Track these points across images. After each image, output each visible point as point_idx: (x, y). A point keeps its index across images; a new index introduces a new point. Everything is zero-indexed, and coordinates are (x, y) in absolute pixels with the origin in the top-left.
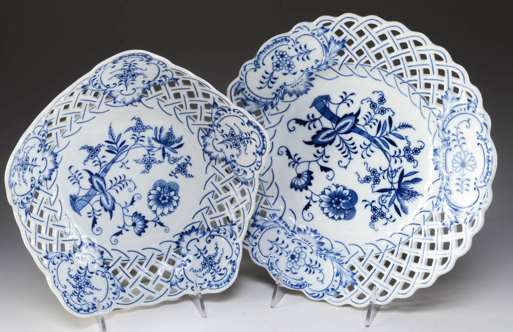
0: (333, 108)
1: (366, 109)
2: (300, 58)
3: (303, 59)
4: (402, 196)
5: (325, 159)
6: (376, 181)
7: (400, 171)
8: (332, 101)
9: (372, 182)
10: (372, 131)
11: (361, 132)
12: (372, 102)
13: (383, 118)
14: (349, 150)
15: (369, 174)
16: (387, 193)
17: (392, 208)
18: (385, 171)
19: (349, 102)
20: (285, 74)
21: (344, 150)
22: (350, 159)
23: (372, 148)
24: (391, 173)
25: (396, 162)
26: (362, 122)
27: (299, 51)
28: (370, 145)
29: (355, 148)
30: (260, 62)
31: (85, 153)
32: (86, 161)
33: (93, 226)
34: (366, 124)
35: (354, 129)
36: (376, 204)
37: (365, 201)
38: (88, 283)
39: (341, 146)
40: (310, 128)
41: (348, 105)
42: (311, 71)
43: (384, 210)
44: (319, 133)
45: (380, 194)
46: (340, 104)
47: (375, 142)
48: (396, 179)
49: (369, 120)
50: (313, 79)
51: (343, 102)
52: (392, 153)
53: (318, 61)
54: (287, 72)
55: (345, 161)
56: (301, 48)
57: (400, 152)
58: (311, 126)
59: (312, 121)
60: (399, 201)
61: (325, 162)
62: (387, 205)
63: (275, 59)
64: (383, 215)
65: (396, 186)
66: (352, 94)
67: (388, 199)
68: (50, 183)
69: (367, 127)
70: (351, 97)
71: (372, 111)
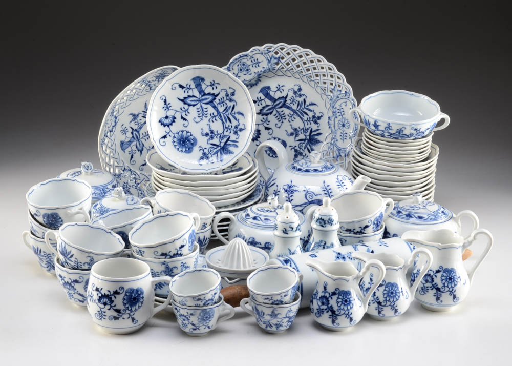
0: (272, 94)
1: (291, 94)
2: (254, 66)
3: (256, 66)
4: (311, 143)
5: (268, 123)
6: (297, 135)
7: (310, 129)
8: (271, 89)
9: (294, 136)
10: (295, 107)
11: (288, 108)
12: (294, 91)
13: (301, 100)
14: (281, 118)
15: (293, 131)
16: (303, 142)
17: (306, 150)
18: (302, 129)
19: (281, 90)
20: (245, 74)
21: (278, 117)
22: (282, 122)
23: (295, 116)
24: (305, 130)
25: (308, 124)
26: (288, 102)
27: (253, 61)
28: (293, 115)
29: (285, 116)
30: (231, 68)
31: (131, 117)
32: (131, 122)
33: (131, 159)
34: (291, 103)
35: (284, 105)
36: (297, 148)
37: (291, 146)
38: (128, 191)
39: (277, 115)
40: (258, 105)
41: (281, 92)
42: (260, 73)
43: (301, 150)
44: (264, 108)
45: (299, 142)
46: (276, 91)
47: (297, 113)
48: (308, 134)
49: (293, 101)
50: (261, 77)
51: (278, 90)
52: (306, 119)
53: (264, 68)
54: (246, 73)
55: (279, 124)
56: (254, 60)
57: (310, 118)
58: (259, 104)
59: (260, 101)
60: (310, 145)
61: (268, 124)
62: (303, 148)
63: (240, 66)
64: (301, 154)
65: (308, 138)
66: (283, 86)
67: (304, 145)
68: (112, 133)
69: (292, 105)
70: (282, 88)
71: (294, 96)
